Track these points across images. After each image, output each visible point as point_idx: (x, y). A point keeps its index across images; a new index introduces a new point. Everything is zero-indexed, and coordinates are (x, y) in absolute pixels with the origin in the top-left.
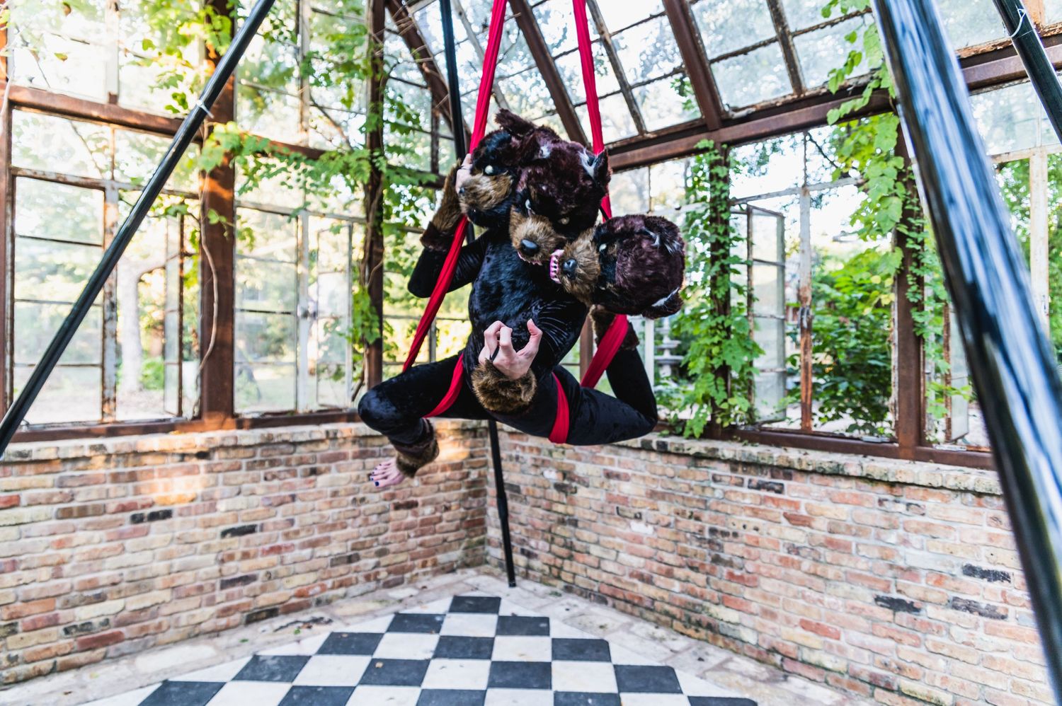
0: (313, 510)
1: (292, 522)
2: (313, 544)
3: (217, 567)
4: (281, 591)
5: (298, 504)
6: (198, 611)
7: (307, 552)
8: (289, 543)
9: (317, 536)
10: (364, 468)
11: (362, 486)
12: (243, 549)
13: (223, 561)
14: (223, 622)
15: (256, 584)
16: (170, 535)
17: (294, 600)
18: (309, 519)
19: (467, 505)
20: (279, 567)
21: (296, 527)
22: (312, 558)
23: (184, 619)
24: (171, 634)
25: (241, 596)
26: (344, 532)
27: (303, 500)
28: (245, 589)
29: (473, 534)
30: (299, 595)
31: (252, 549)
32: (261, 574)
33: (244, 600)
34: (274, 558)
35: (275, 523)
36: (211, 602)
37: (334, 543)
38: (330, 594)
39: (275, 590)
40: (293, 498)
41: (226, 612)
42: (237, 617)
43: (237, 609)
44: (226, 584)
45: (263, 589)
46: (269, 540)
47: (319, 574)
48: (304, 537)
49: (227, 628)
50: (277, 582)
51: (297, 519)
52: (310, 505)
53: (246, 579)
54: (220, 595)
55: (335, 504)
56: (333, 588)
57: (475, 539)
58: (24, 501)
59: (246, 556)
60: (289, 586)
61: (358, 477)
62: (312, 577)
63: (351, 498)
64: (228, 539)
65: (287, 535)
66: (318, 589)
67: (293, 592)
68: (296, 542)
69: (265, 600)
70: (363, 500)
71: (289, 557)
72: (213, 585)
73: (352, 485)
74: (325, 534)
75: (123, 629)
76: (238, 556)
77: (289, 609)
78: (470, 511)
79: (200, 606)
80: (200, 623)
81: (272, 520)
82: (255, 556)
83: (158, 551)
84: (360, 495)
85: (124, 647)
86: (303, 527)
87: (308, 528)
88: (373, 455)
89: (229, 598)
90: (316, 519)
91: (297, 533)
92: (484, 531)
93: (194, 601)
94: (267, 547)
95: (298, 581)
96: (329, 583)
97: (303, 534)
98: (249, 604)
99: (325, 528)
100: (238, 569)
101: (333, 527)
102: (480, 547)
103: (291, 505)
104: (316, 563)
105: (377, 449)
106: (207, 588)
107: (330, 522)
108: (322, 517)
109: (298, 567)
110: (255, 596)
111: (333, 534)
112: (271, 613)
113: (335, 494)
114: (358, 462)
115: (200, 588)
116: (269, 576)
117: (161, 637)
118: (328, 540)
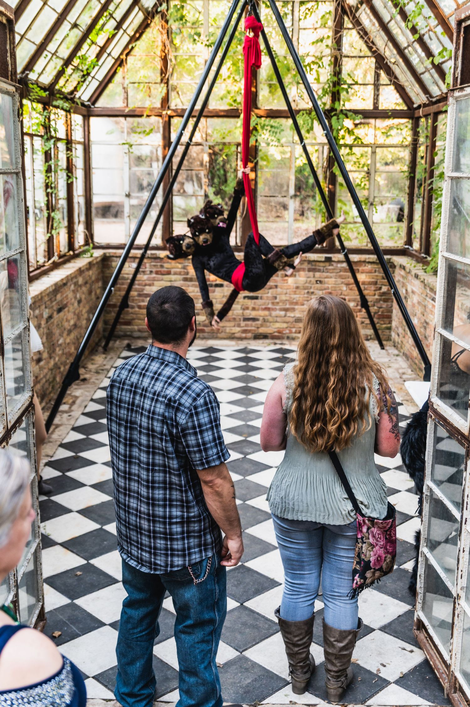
0: (286, 294)
1: (276, 298)
2: (286, 310)
3: (241, 311)
4: (270, 328)
5: (279, 290)
6: (233, 328)
7: (283, 313)
8: (274, 307)
9: (288, 306)
10: (314, 277)
11: (313, 286)
12: (252, 306)
13: (244, 309)
14: (244, 335)
15: (259, 323)
16: (222, 294)
17: (276, 334)
18: (284, 298)
19: (379, 306)
20: (269, 317)
21: (277, 300)
22: (285, 316)
23: (228, 330)
24: (222, 335)
25: (251, 326)
26: (302, 307)
27: (281, 288)
28: (254, 323)
29: (382, 322)
30: (279, 332)
31: (257, 307)
32: (261, 318)
33: (253, 328)
34: (267, 313)
35: (267, 297)
36: (239, 326)
37: (297, 312)
38: (294, 335)
39: (267, 327)
40: (276, 287)
41: (245, 331)
42: (249, 335)
43: (249, 331)
44: (246, 319)
45: (262, 326)
46: (264, 304)
47: (289, 324)
48: (281, 306)
49: (246, 338)
50: (268, 324)
51: (278, 296)
52: (285, 291)
53: (254, 319)
54: (243, 324)
55: (297, 292)
56: (296, 332)
57: (384, 326)
58: (172, 273)
59: (254, 309)
60: (274, 327)
61: (310, 281)
62: (285, 325)
63: (306, 291)
64: (246, 300)
65: (273, 303)
66: (287, 331)
67: (276, 330)
68: (278, 307)
69: (262, 330)
70: (313, 293)
71: (274, 313)
72: (240, 319)
73: (307, 285)
74: (292, 306)
75: (205, 328)
76: (250, 308)
77: (273, 337)
78: (381, 310)
79: (234, 326)
80: (234, 333)
81: (266, 295)
82: (258, 310)
83: (218, 300)
84: (312, 290)
85: (206, 335)
86: (281, 301)
87: (284, 302)
88: (319, 271)
89: (246, 325)
90: (288, 298)
91: (278, 303)
92: (390, 322)
93: (232, 324)
94: (264, 307)
95: (278, 325)
96: (294, 330)
97: (281, 304)
98: (255, 330)
99: (292, 303)
100: (250, 314)
101: (296, 303)
102: (388, 331)
103: (275, 290)
104: (287, 319)
105: (322, 268)
106: (237, 319)
107: (295, 301)
108: (291, 298)
109: (279, 319)
110: (258, 328)
111: (296, 307)
112: (265, 337)
113: (297, 288)
114: (311, 274)
115: (234, 319)
116: (264, 320)
117: (219, 335)
118: (293, 310)
